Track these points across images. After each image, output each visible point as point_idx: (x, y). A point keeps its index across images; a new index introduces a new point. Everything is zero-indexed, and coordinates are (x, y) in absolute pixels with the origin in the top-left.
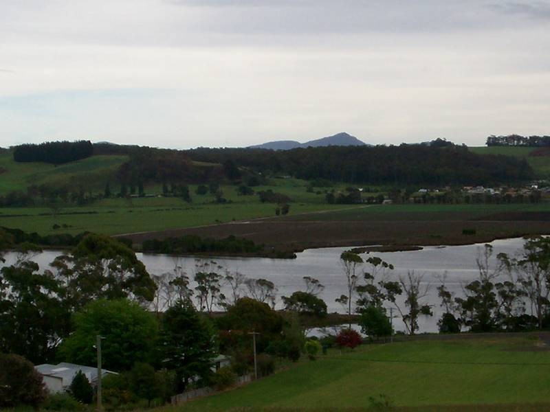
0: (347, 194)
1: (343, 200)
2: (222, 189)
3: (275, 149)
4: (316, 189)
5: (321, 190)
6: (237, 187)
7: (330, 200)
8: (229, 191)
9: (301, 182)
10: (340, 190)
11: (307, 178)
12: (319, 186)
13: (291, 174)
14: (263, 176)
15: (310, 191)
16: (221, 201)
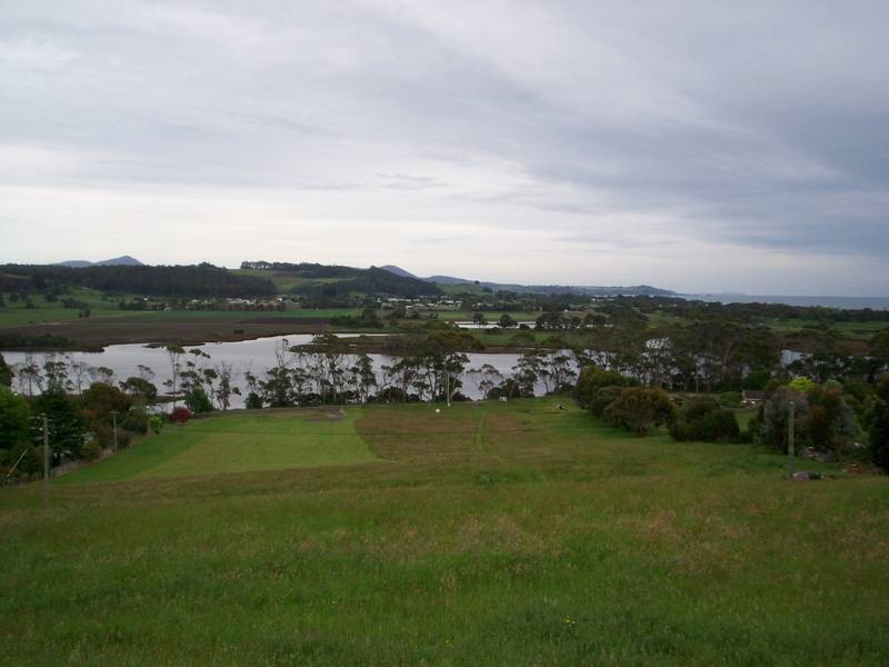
0: (135, 302)
1: (132, 307)
2: (31, 297)
3: (73, 266)
4: (109, 298)
5: (115, 299)
6: (44, 296)
7: (122, 306)
8: (38, 299)
9: (96, 292)
10: (129, 300)
11: (101, 290)
12: (111, 295)
13: (89, 286)
14: (65, 287)
15: (105, 300)
16: (30, 306)
